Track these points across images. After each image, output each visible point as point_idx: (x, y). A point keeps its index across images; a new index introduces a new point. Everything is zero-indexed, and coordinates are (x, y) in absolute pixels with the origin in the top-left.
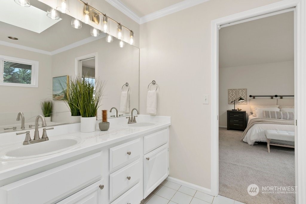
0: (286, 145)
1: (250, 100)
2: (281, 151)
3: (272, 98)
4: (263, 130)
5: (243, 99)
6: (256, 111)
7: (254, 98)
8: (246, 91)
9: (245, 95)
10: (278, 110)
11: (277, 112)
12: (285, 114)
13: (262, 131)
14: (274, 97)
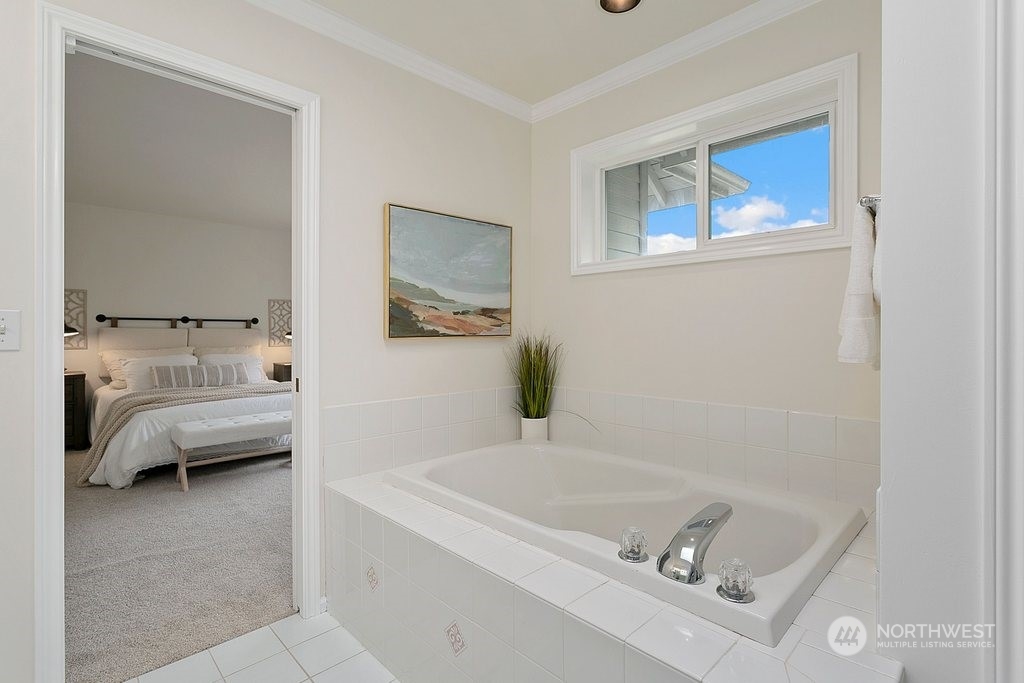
0: (226, 455)
1: (98, 332)
2: (214, 475)
3: (174, 326)
4: (164, 428)
5: (74, 330)
6: (127, 369)
8: (84, 300)
9: (78, 314)
10: (193, 361)
11: (193, 368)
12: (213, 371)
13: (160, 430)
14: (180, 323)
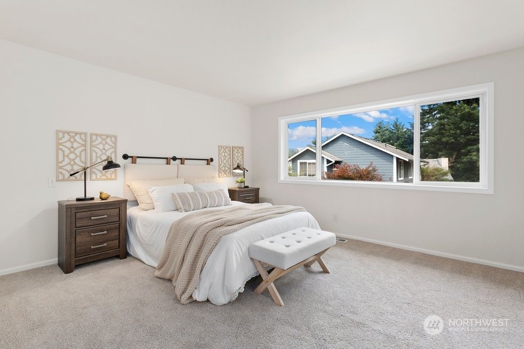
1: (125, 167)
3: (168, 163)
5: (117, 166)
7: (134, 162)
8: (115, 143)
10: (192, 188)
14: (172, 162)
